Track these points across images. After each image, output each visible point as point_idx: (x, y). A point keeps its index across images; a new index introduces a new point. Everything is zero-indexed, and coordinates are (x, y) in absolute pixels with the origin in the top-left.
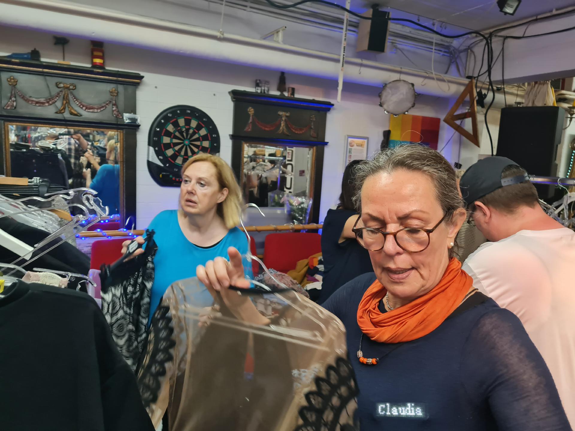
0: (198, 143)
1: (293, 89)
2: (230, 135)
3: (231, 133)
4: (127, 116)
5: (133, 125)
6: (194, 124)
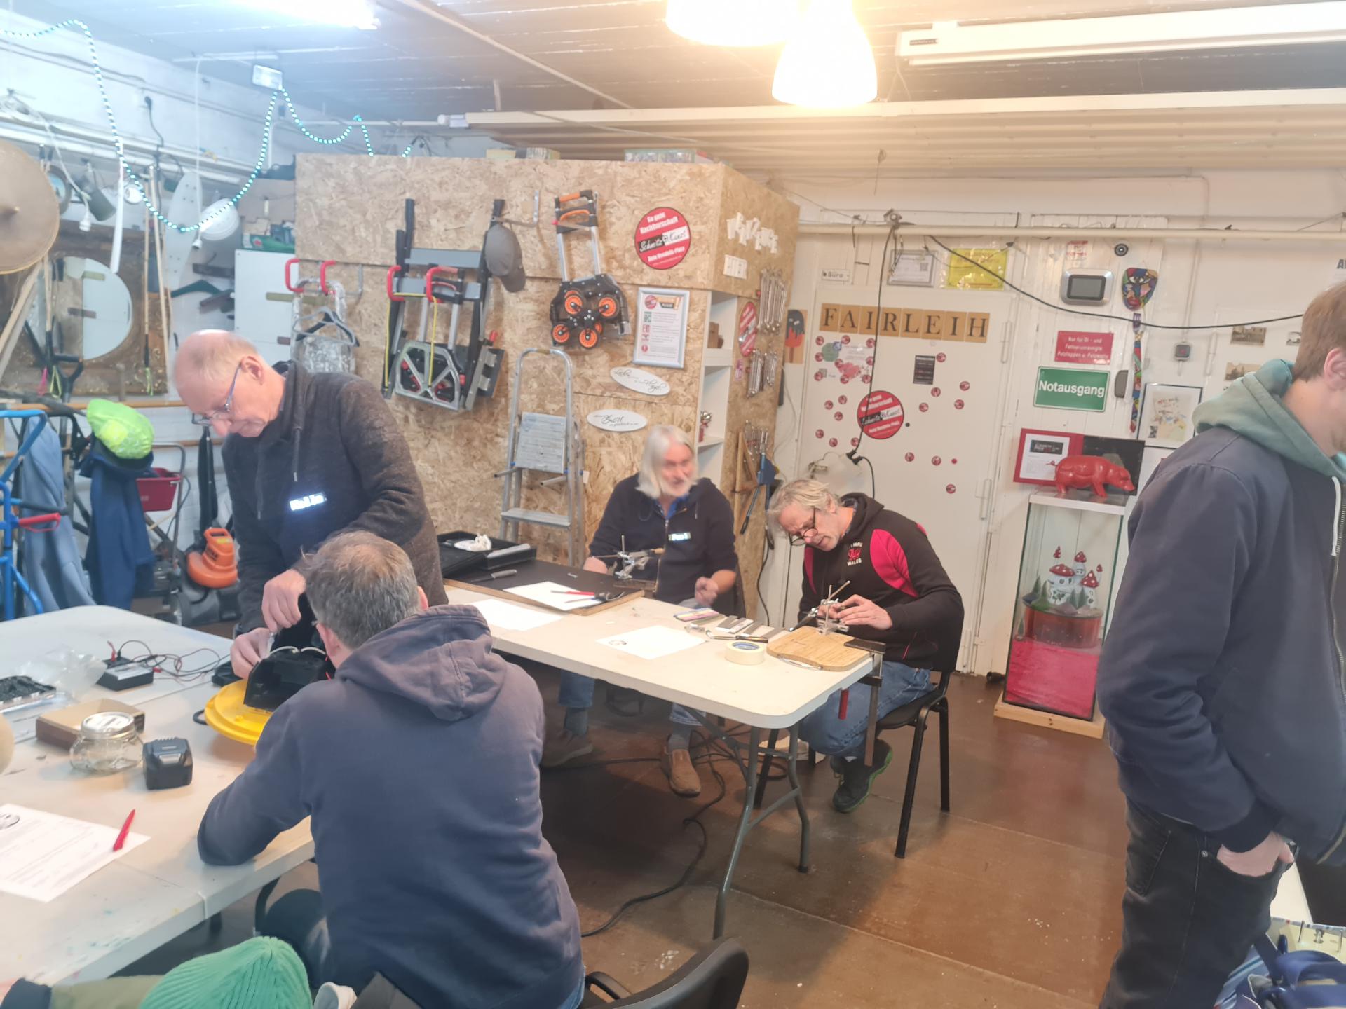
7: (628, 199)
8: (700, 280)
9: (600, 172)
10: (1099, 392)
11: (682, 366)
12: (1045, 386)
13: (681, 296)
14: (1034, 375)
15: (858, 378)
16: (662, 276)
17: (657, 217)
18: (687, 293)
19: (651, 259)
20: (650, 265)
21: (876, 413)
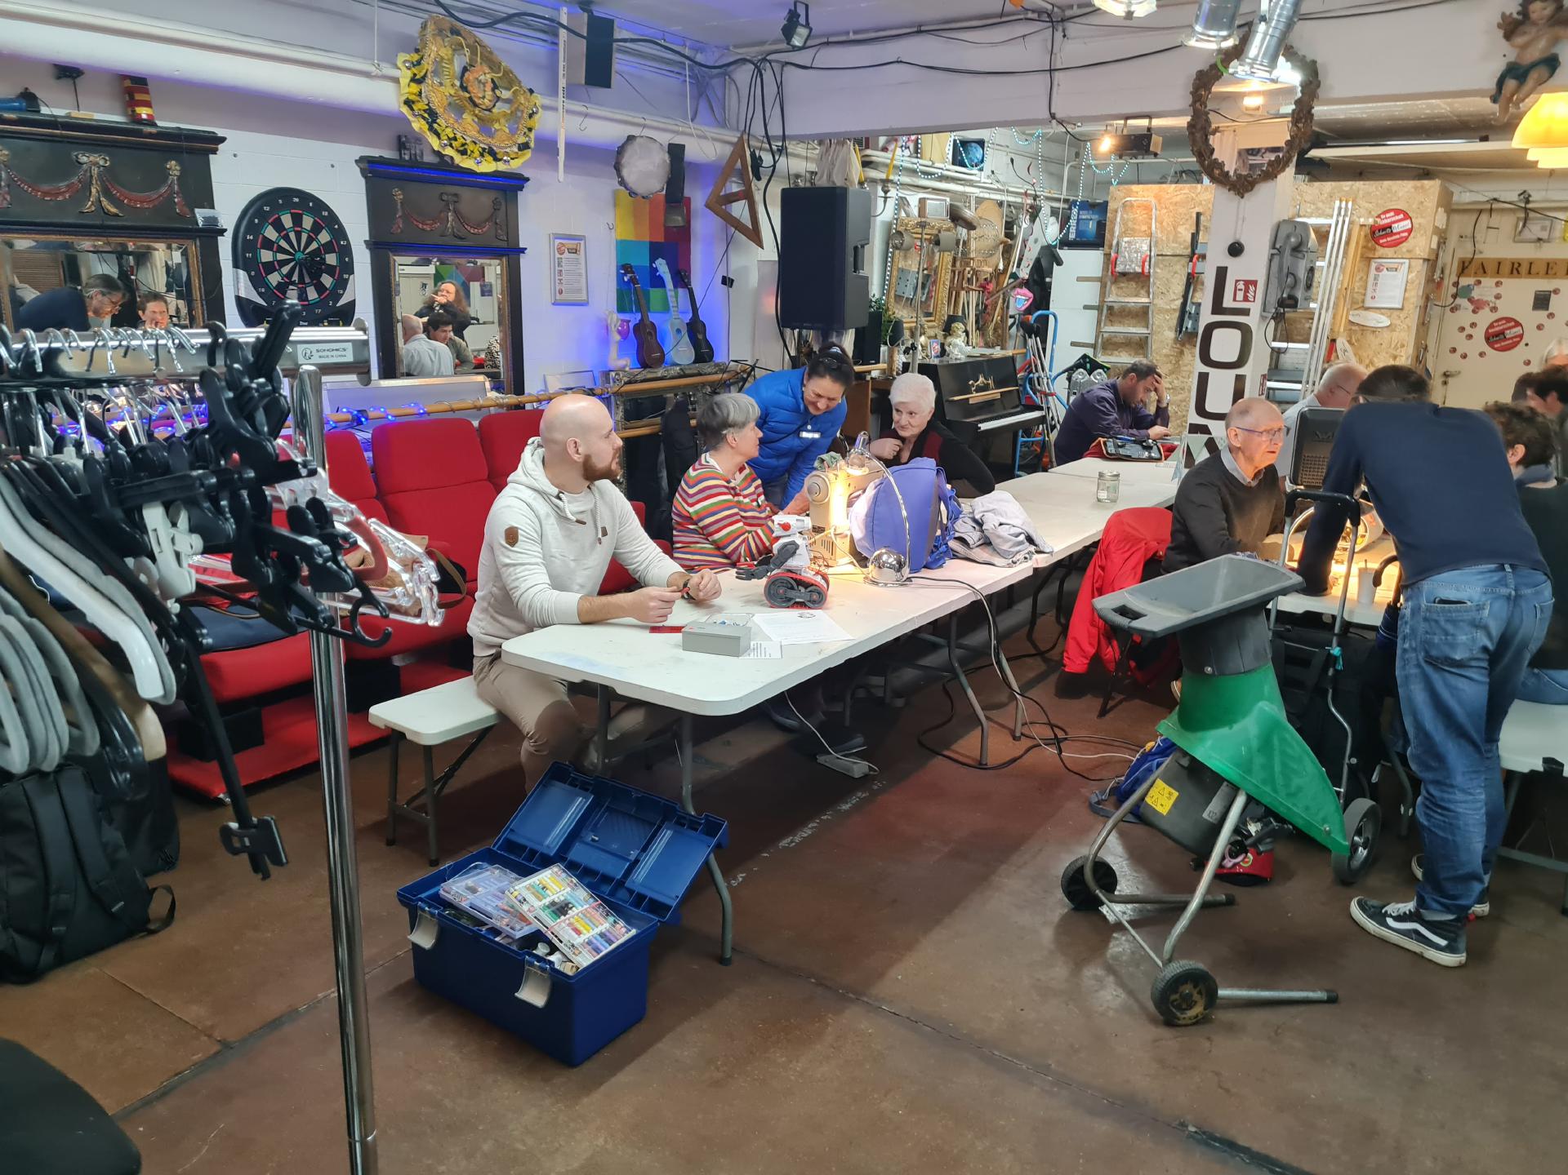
2: (365, 241)
3: (368, 239)
4: (201, 214)
5: (213, 232)
6: (308, 222)
7: (1367, 205)
8: (1418, 252)
9: (1347, 189)
11: (1400, 306)
13: (1402, 264)
15: (1487, 309)
16: (1389, 252)
17: (1388, 215)
18: (1407, 261)
19: (1381, 241)
20: (1382, 245)
21: (1502, 333)
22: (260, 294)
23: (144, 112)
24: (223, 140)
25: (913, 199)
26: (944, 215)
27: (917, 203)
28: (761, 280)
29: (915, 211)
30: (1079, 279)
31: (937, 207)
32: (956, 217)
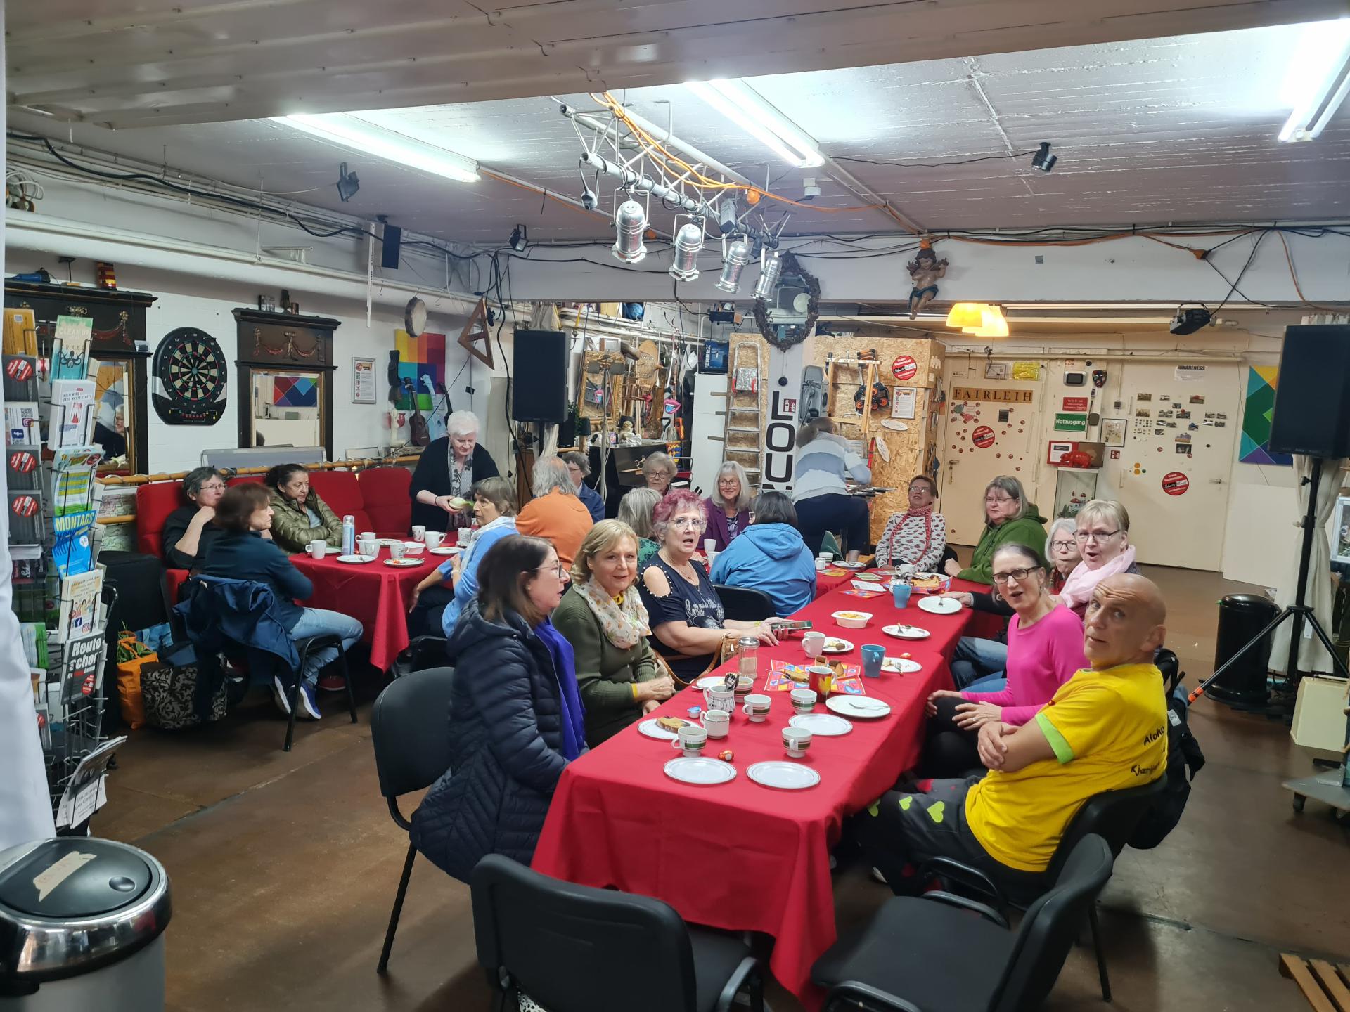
0: (206, 372)
1: (297, 305)
2: (235, 361)
3: (236, 359)
4: (138, 343)
5: (144, 354)
6: (201, 349)
7: (890, 352)
8: (922, 383)
9: (877, 342)
10: (1083, 423)
11: (913, 418)
12: (1058, 421)
13: (912, 390)
14: (1054, 416)
15: (972, 421)
18: (915, 389)
21: (982, 436)
22: (168, 393)
23: (110, 282)
24: (156, 299)
25: (596, 339)
26: (617, 349)
27: (598, 341)
28: (493, 390)
29: (597, 347)
30: (712, 394)
31: (612, 345)
32: (625, 351)
